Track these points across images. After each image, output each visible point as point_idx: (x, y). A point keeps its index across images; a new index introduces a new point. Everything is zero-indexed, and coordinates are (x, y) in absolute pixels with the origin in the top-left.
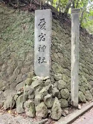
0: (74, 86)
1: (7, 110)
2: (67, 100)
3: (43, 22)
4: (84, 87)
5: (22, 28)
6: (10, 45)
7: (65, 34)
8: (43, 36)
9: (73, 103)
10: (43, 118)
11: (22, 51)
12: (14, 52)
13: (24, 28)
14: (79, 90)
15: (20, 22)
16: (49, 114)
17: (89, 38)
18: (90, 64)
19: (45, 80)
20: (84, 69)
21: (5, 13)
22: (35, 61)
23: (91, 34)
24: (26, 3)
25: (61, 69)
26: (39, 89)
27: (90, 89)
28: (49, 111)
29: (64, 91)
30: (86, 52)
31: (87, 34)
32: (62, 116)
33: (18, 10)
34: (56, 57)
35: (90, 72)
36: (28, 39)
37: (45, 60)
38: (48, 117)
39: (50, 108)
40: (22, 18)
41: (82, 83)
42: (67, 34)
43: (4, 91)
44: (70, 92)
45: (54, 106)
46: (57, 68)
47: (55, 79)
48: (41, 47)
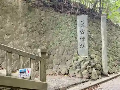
0: (104, 62)
1: (64, 75)
2: (100, 71)
3: (83, 23)
4: (112, 64)
5: (67, 26)
6: (60, 37)
7: (95, 26)
8: (83, 31)
9: (104, 73)
10: (87, 78)
11: (68, 40)
12: (63, 41)
13: (68, 26)
14: (108, 66)
15: (65, 22)
16: (90, 76)
17: (114, 28)
18: (116, 48)
19: (86, 58)
20: (111, 52)
21: (55, 16)
22: (78, 46)
23: (115, 24)
24: (67, 8)
25: (94, 52)
26: (83, 63)
27: (116, 65)
28: (90, 75)
29: (97, 65)
30: (112, 39)
31: (112, 24)
32: (98, 78)
33: (63, 13)
34: (91, 43)
35: (116, 54)
36: (71, 33)
37: (84, 46)
38: (89, 78)
39: (91, 73)
40: (66, 19)
41: (110, 61)
42: (97, 26)
43: (59, 65)
44: (102, 66)
45: (93, 72)
46: (92, 51)
47: (91, 58)
48: (82, 38)
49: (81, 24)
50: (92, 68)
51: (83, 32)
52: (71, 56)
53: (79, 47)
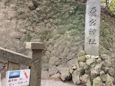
2: (113, 77)
3: (94, 10)
19: (97, 59)
25: (105, 50)
29: (110, 69)
37: (94, 42)
43: (57, 66)
46: (102, 49)
49: (92, 11)
50: (106, 73)
51: (93, 23)
52: (74, 54)
53: (87, 43)
